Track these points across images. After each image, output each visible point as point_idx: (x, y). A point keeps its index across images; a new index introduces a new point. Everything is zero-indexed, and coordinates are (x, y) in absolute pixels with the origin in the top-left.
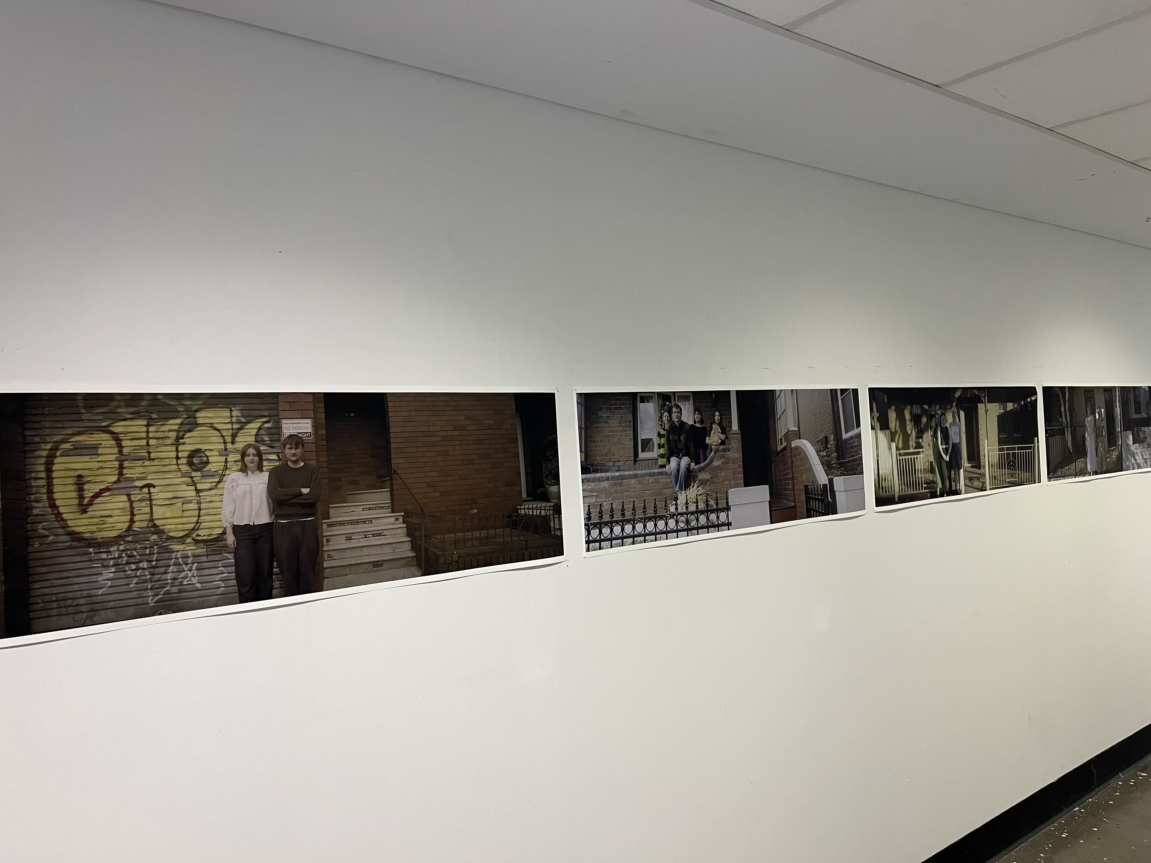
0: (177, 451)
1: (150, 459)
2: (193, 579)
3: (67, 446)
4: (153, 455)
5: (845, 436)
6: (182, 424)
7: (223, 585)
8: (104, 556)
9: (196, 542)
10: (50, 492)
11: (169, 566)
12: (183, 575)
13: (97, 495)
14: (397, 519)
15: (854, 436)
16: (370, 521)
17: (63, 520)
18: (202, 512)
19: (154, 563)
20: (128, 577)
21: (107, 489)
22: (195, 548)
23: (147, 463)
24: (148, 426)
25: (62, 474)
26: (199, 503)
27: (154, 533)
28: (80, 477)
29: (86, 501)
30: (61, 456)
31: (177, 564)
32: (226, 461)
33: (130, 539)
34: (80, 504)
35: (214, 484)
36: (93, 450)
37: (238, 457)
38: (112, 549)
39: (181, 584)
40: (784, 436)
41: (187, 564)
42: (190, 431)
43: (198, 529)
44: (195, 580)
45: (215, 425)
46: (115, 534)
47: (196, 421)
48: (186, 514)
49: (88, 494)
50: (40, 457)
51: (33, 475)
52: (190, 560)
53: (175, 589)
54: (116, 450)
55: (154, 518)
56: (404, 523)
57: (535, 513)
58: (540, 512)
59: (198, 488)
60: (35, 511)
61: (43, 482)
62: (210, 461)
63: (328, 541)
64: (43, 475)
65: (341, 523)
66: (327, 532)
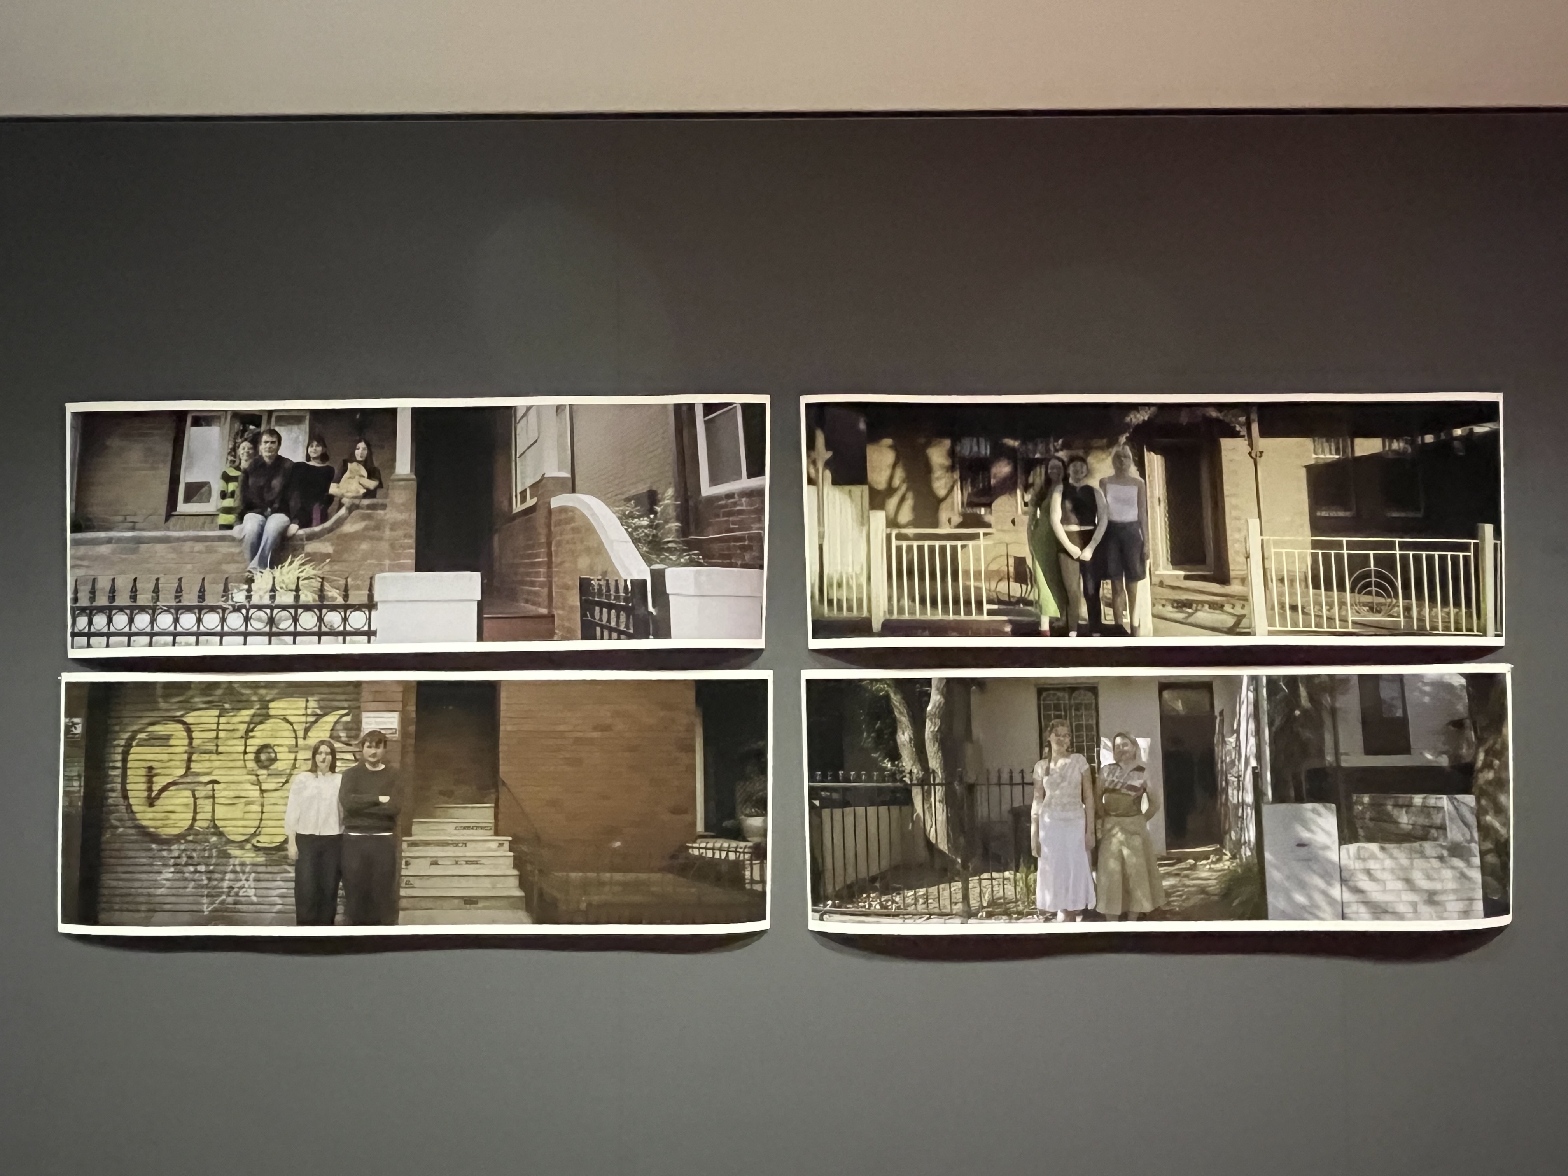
0: (246, 746)
1: (218, 753)
2: (249, 890)
3: (142, 736)
4: (220, 749)
5: (707, 490)
6: (254, 716)
7: (281, 902)
8: (165, 853)
9: (257, 849)
10: (124, 783)
11: (226, 873)
12: (239, 884)
13: (164, 789)
14: (501, 845)
15: (737, 491)
16: (465, 843)
17: (132, 812)
18: (265, 816)
19: (211, 868)
20: (186, 879)
21: (174, 783)
22: (254, 855)
23: (214, 757)
24: (219, 716)
25: (137, 764)
26: (262, 805)
27: (214, 834)
28: (151, 768)
29: (154, 794)
30: (138, 745)
31: (234, 872)
32: (295, 760)
33: (191, 838)
34: (149, 797)
35: (281, 784)
36: (163, 741)
37: (309, 755)
38: (173, 848)
39: (237, 895)
40: (532, 487)
41: (244, 873)
42: (261, 723)
43: (259, 835)
44: (252, 892)
45: (288, 717)
46: (176, 831)
47: (268, 713)
48: (247, 816)
49: (157, 787)
50: (119, 746)
51: (111, 764)
52: (248, 869)
53: (230, 900)
54: (186, 742)
55: (216, 818)
56: (510, 850)
57: (717, 856)
58: (727, 855)
59: (263, 788)
60: (110, 801)
61: (118, 772)
62: (278, 758)
63: (407, 864)
64: (119, 764)
65: (427, 843)
66: (407, 852)
